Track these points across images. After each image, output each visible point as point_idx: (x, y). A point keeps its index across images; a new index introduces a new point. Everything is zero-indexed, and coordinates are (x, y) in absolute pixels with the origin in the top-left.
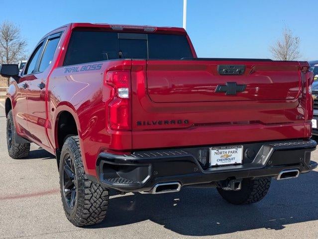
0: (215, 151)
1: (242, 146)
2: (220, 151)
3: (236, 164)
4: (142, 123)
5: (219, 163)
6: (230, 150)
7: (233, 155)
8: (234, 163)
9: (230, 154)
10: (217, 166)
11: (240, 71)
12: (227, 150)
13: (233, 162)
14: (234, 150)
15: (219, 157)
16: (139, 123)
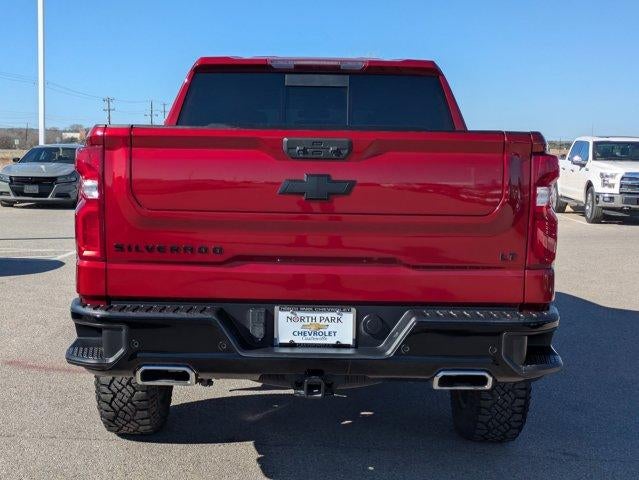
0: (288, 314)
1: (354, 310)
2: (299, 314)
3: (338, 346)
4: (125, 247)
5: (298, 340)
6: (325, 315)
7: (332, 327)
8: (334, 342)
9: (323, 323)
10: (292, 345)
11: (338, 152)
12: (318, 315)
13: (331, 340)
14: (334, 315)
15: (298, 326)
16: (120, 248)
